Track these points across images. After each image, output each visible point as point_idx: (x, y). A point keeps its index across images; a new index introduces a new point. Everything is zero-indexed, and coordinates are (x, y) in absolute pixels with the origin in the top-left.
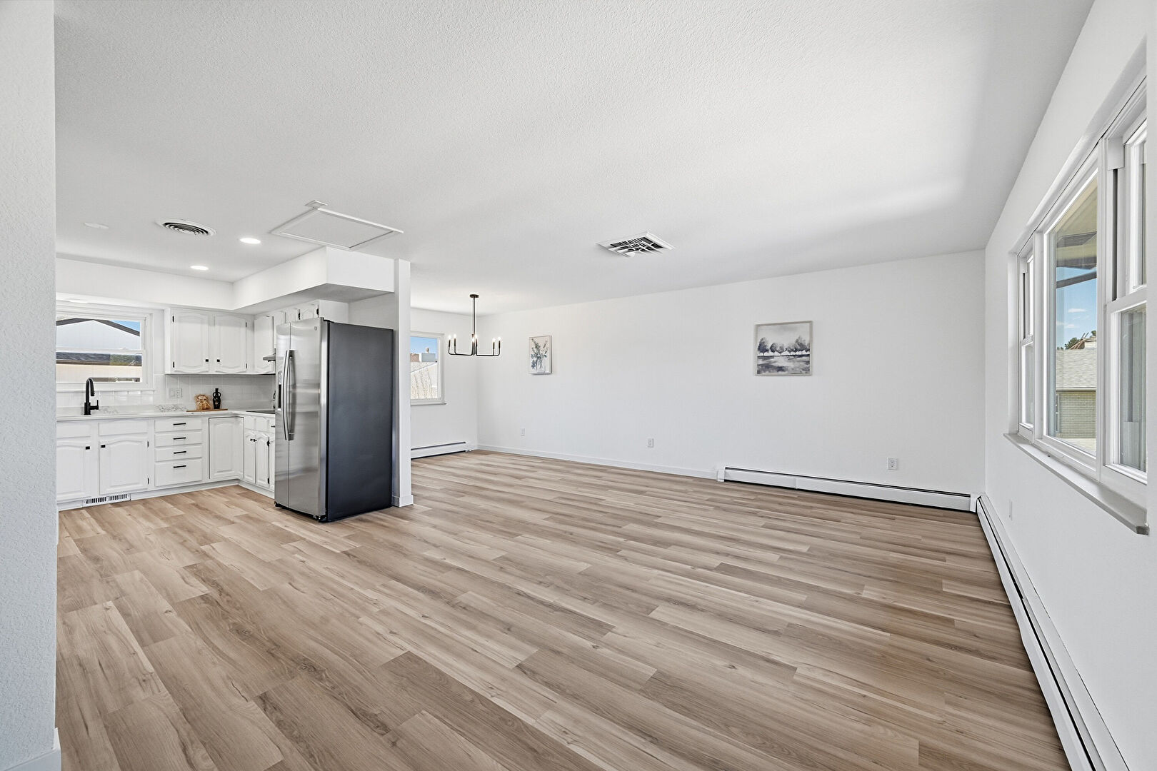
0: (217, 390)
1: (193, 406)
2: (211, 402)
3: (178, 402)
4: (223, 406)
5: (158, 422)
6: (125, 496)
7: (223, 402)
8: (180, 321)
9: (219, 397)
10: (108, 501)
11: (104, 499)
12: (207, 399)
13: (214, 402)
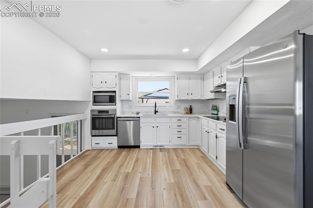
0: (191, 106)
1: (183, 112)
2: (189, 111)
3: (179, 110)
4: (193, 112)
5: (173, 119)
6: (163, 146)
7: (193, 111)
8: (179, 79)
9: (191, 109)
10: (159, 147)
11: (158, 146)
12: (188, 110)
13: (190, 111)
